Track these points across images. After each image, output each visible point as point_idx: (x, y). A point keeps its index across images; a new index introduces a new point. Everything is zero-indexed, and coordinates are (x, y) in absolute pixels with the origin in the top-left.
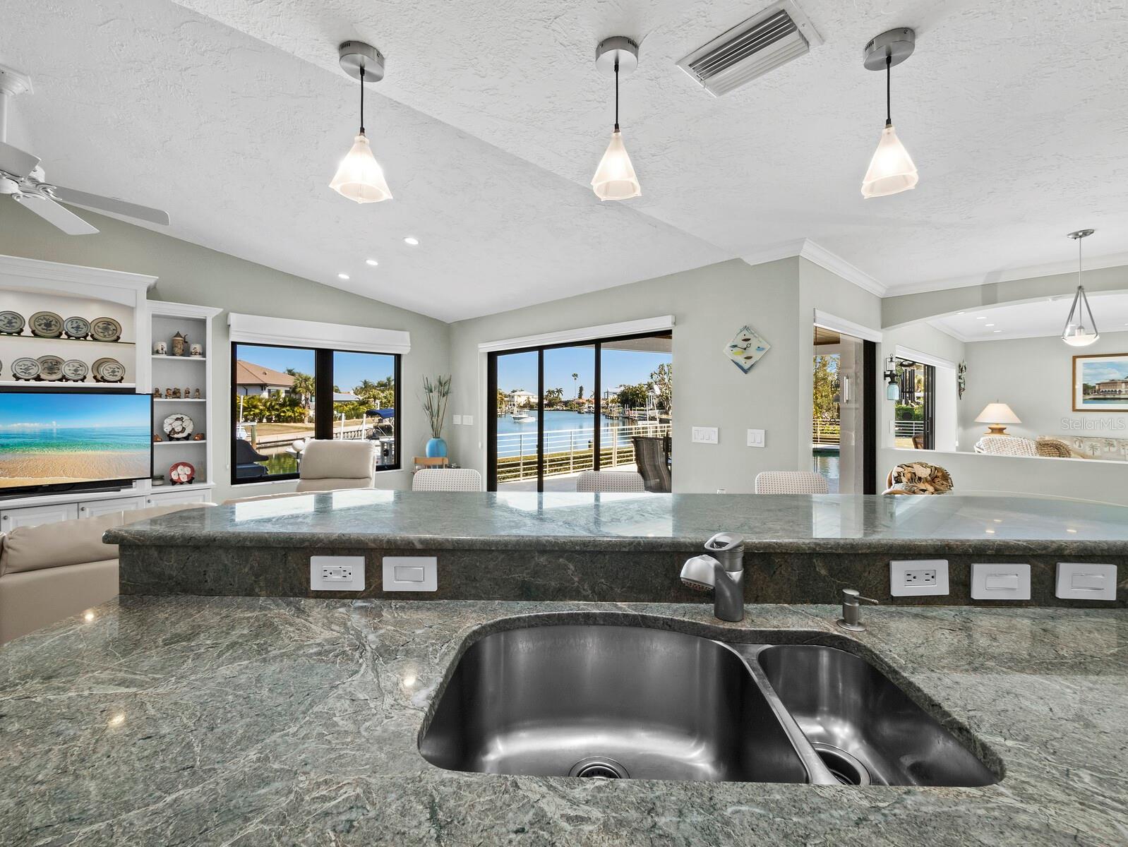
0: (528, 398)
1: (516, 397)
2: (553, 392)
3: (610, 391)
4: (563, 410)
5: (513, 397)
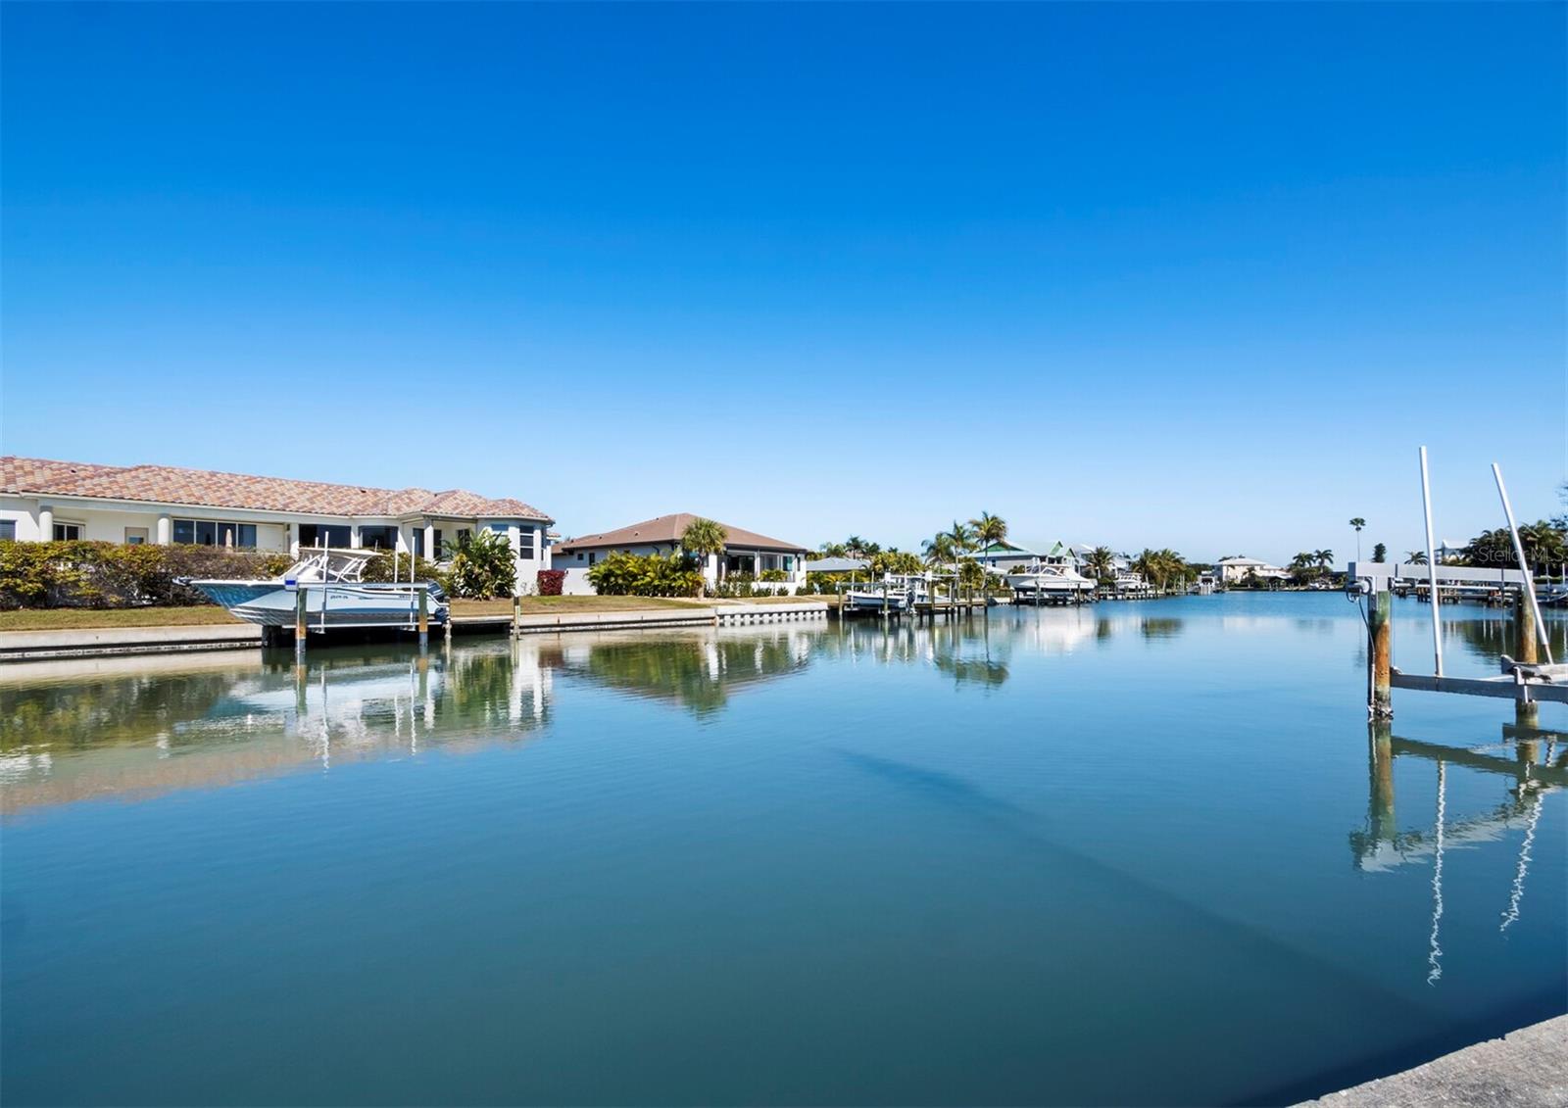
0: (1251, 569)
1: (1225, 568)
2: (1309, 557)
3: (1448, 546)
4: (1327, 590)
5: (1220, 568)
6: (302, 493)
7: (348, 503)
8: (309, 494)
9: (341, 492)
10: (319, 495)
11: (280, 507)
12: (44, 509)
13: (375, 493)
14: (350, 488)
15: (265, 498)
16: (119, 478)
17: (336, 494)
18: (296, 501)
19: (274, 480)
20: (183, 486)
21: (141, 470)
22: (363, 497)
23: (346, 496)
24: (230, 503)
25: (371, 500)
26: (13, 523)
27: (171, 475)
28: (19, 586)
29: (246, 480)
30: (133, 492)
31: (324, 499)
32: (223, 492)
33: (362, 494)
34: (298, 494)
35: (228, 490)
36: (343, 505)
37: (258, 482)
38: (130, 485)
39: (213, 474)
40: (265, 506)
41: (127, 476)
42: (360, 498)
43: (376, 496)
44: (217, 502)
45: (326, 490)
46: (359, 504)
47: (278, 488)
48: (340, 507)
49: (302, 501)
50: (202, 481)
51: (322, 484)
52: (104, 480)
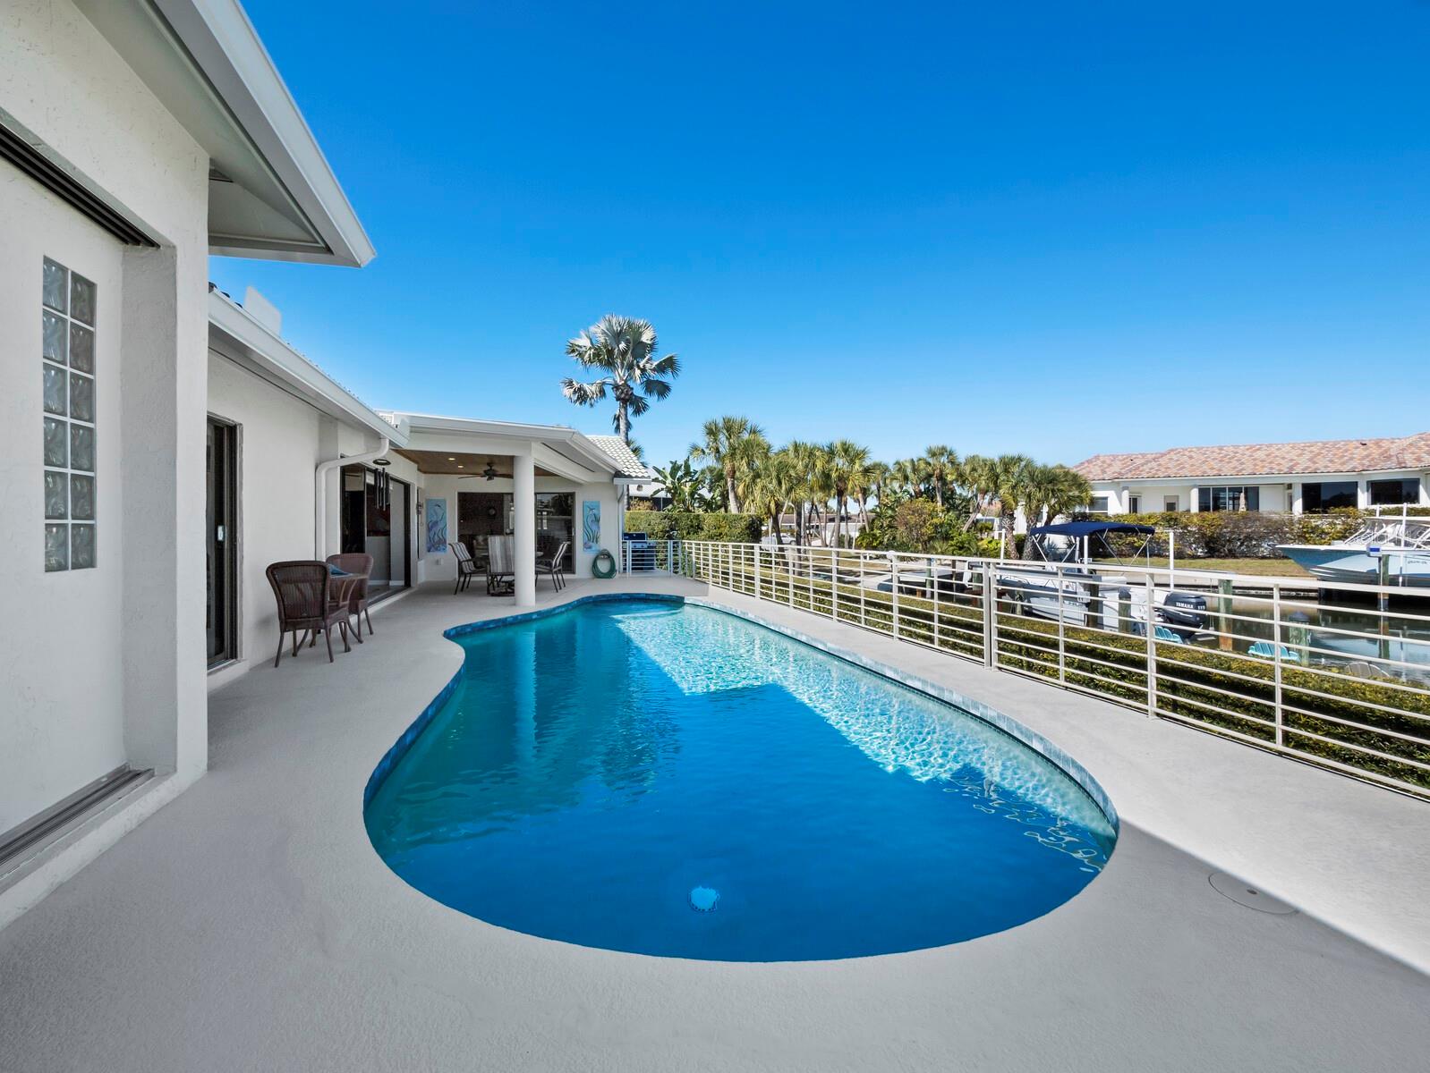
6: (1301, 455)
7: (1352, 459)
8: (1307, 455)
9: (1340, 448)
10: (1319, 454)
11: (1286, 470)
12: (1124, 488)
13: (1378, 443)
14: (1347, 442)
15: (1271, 463)
16: (1161, 461)
17: (1335, 451)
18: (1298, 464)
19: (1271, 445)
20: (1204, 462)
21: (1172, 453)
22: (1364, 450)
23: (1346, 451)
24: (1244, 472)
25: (1376, 452)
26: (1106, 498)
27: (1192, 454)
28: (1135, 542)
29: (1248, 449)
30: (1175, 470)
31: (1323, 457)
32: (1235, 463)
33: (1363, 447)
34: (1298, 456)
35: (1237, 460)
36: (1347, 461)
37: (1258, 449)
38: (1170, 465)
39: (1221, 449)
40: (1273, 471)
41: (1166, 458)
42: (1361, 452)
43: (1380, 447)
44: (1234, 472)
45: (1323, 448)
46: (1363, 458)
47: (1277, 453)
48: (1343, 464)
49: (1303, 463)
50: (1215, 455)
51: (1317, 442)
52: (1154, 464)
